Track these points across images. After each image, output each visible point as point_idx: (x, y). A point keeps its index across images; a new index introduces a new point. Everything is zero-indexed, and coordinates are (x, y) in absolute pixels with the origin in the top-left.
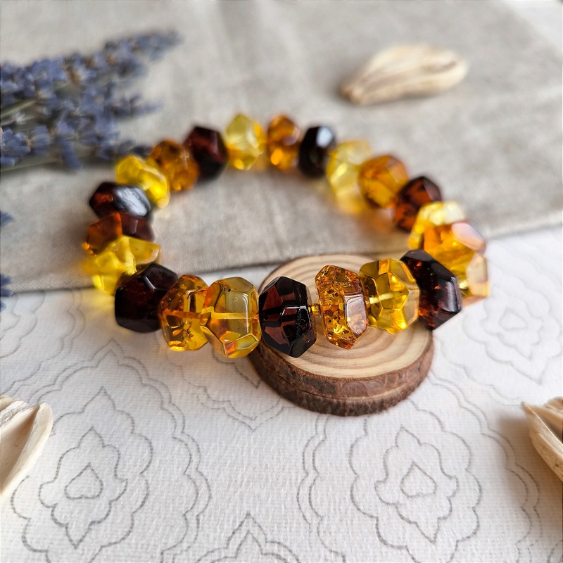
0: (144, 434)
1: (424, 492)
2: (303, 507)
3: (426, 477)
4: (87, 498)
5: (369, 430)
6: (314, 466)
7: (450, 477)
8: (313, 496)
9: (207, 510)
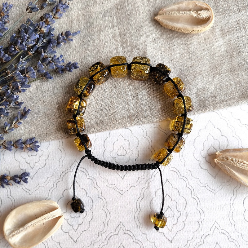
0: (90, 196)
1: (170, 216)
2: (136, 220)
3: (172, 211)
4: (76, 217)
5: (157, 195)
6: (140, 207)
7: (179, 212)
8: (139, 217)
9: (109, 221)
